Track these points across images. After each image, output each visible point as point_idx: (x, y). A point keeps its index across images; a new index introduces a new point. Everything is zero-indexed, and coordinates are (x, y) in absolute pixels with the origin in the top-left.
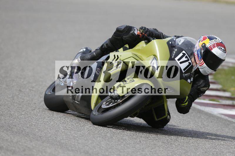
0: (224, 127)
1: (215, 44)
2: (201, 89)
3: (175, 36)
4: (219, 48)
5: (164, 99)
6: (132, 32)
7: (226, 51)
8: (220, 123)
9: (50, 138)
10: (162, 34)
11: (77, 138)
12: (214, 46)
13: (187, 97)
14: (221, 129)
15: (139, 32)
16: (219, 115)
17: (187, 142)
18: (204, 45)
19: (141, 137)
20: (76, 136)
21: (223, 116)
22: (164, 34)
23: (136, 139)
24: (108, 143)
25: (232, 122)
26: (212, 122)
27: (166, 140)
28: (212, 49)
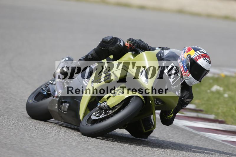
0: (188, 139)
1: (201, 55)
2: (185, 100)
3: (159, 47)
4: (204, 59)
5: (153, 110)
6: (118, 43)
7: (210, 62)
8: (185, 135)
9: (15, 146)
10: (148, 45)
11: (43, 147)
12: (199, 57)
13: (173, 110)
14: (186, 141)
15: (127, 43)
16: (184, 127)
17: (152, 154)
18: (189, 56)
19: (106, 147)
20: (41, 144)
21: (187, 128)
22: (149, 45)
23: (101, 149)
24: (73, 152)
25: (197, 134)
26: (177, 134)
27: (131, 151)
28: (197, 60)
